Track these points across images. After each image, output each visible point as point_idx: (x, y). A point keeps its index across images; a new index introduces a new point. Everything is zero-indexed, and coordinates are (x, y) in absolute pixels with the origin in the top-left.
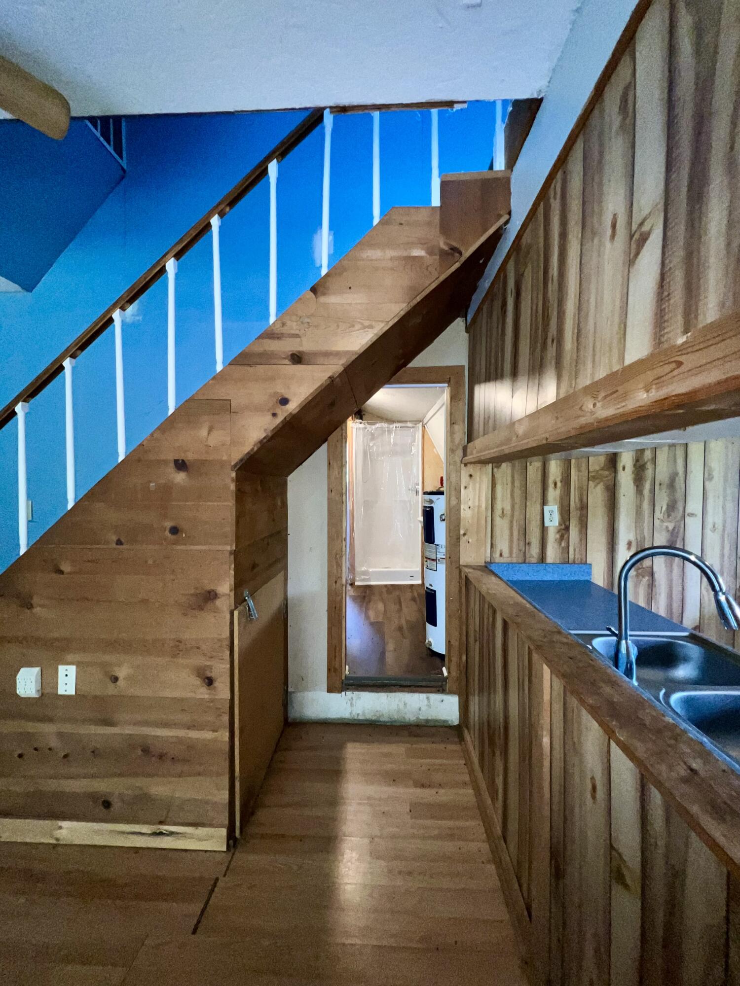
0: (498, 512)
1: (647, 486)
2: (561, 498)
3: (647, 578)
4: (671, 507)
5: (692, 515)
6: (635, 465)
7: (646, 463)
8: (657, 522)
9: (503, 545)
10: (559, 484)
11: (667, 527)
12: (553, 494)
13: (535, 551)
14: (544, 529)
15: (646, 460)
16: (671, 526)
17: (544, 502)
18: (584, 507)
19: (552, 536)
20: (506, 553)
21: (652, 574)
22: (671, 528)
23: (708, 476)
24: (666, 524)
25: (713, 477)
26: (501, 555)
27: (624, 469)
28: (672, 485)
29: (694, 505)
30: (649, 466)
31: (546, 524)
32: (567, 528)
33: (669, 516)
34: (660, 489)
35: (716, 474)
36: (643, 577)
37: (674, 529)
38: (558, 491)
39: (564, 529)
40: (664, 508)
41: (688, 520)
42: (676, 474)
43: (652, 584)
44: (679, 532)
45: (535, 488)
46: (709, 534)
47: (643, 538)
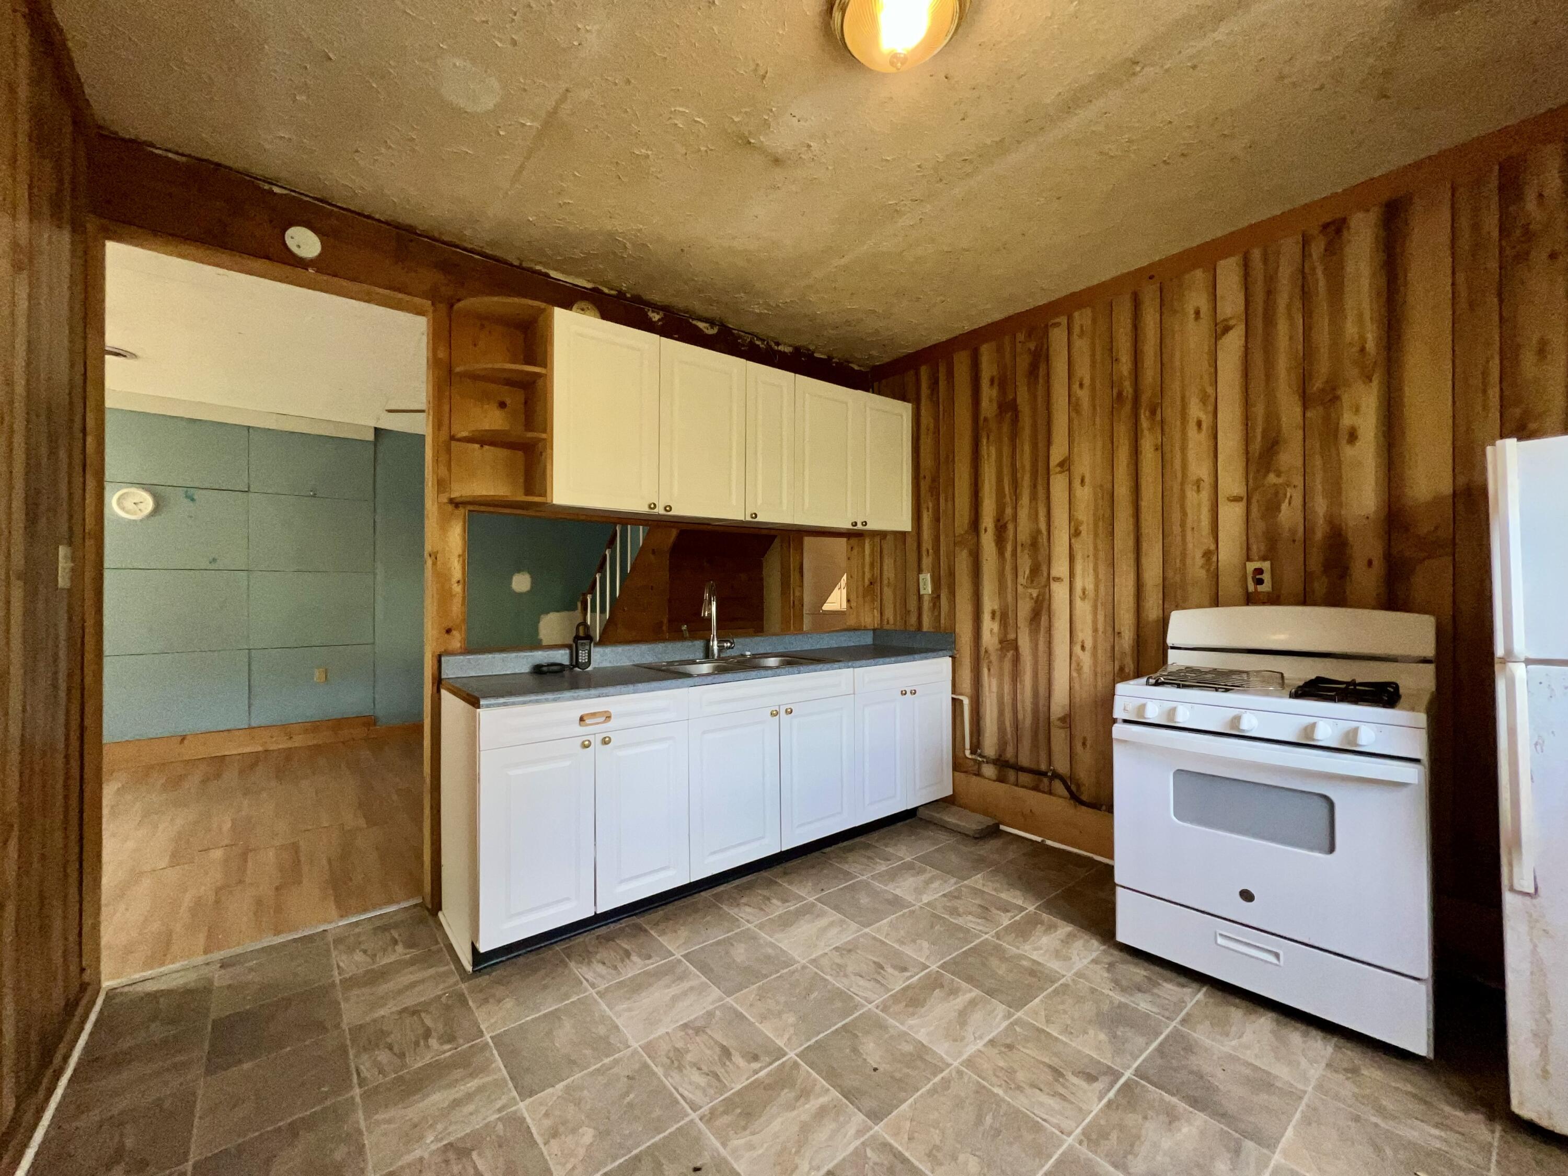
0: (885, 581)
1: (1009, 548)
2: (933, 567)
3: (1011, 652)
4: (1035, 571)
6: (996, 526)
7: (1006, 523)
8: (1020, 588)
9: (889, 614)
10: (931, 551)
11: (1031, 595)
12: (927, 562)
13: (913, 620)
14: (920, 597)
15: (1006, 519)
16: (1035, 593)
17: (920, 571)
18: (952, 574)
19: (926, 605)
21: (1016, 649)
22: (1035, 595)
23: (1075, 533)
24: (1030, 590)
25: (1080, 533)
26: (888, 623)
27: (986, 530)
28: (1034, 544)
29: (1060, 568)
30: (1010, 527)
31: (922, 592)
32: (939, 597)
33: (1032, 581)
34: (1022, 551)
35: (1083, 528)
36: (1008, 651)
37: (1038, 596)
38: (931, 557)
39: (936, 598)
40: (1027, 572)
41: (1054, 586)
42: (1039, 532)
43: (1016, 660)
44: (1044, 600)
45: (912, 557)
46: (1078, 603)
47: (1007, 606)
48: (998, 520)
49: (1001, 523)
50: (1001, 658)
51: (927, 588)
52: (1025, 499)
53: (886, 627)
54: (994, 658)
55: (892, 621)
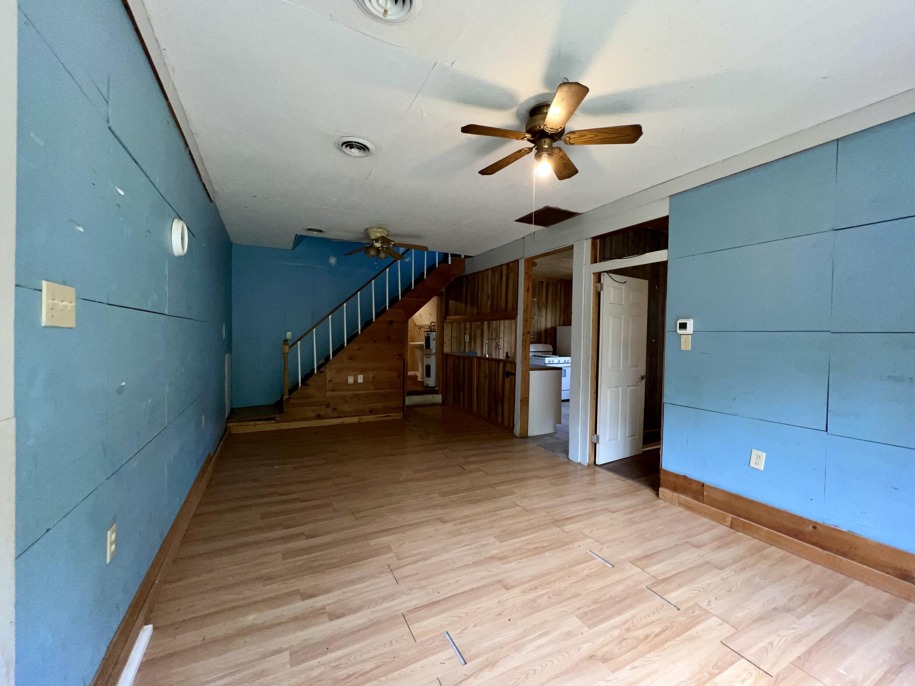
0: (453, 337)
2: (470, 333)
5: (501, 338)
6: (488, 329)
9: (454, 347)
12: (468, 332)
13: (462, 348)
14: (465, 342)
15: (490, 328)
17: (465, 334)
18: (475, 336)
19: (467, 344)
20: (455, 350)
27: (485, 325)
30: (491, 324)
32: (471, 342)
34: (493, 332)
39: (470, 342)
40: (495, 336)
45: (462, 330)
51: (467, 340)
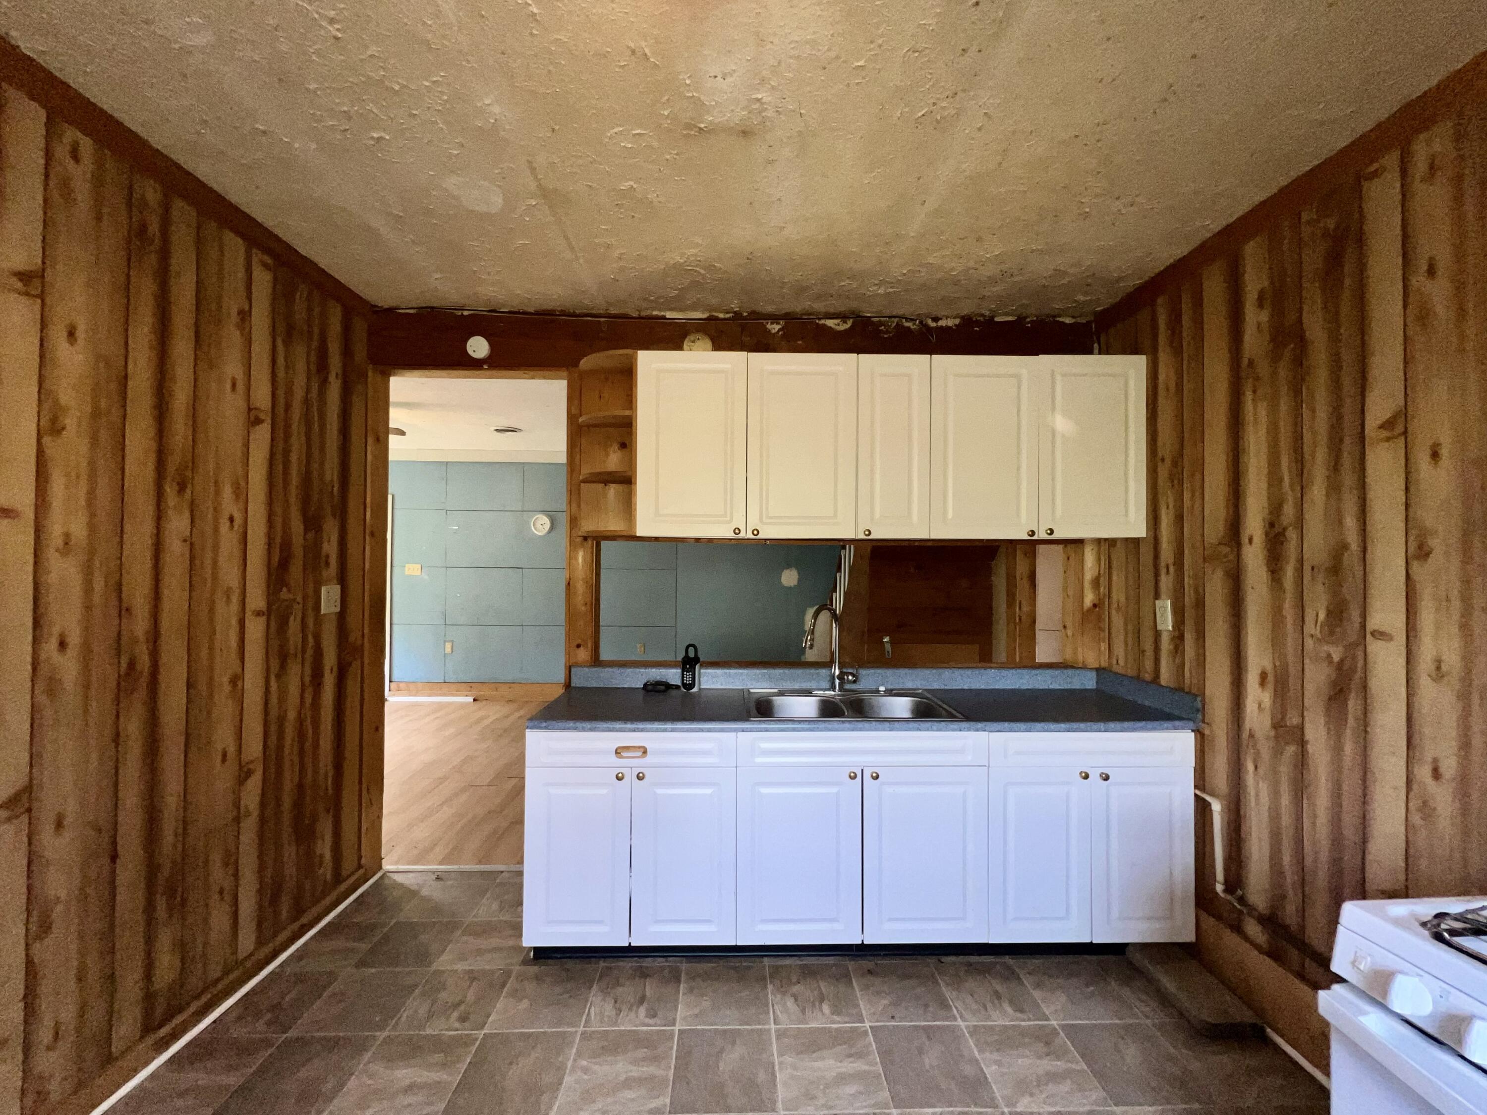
1: (1290, 572)
2: (1175, 591)
3: (1293, 747)
4: (1337, 614)
5: (1379, 635)
6: (1267, 534)
7: (1285, 529)
8: (1309, 643)
9: (1119, 650)
10: (1172, 569)
12: (1166, 582)
13: (1149, 665)
14: (1157, 635)
16: (1337, 654)
17: (1157, 596)
18: (1200, 604)
19: (1166, 644)
21: (1302, 743)
22: (1336, 658)
24: (1327, 648)
25: (1429, 552)
26: (1117, 664)
27: (1251, 540)
28: (1335, 569)
29: (1387, 614)
30: (1292, 536)
31: (1160, 627)
33: (1332, 633)
34: (1314, 579)
35: (1436, 544)
36: (1287, 743)
37: (1342, 661)
38: (1171, 577)
39: (1178, 638)
40: (1322, 616)
41: (1375, 647)
42: (1345, 547)
43: (1302, 761)
44: (1353, 670)
45: (1147, 575)
46: (1426, 686)
47: (1285, 666)
48: (1272, 525)
49: (1277, 529)
50: (1277, 753)
51: (1166, 622)
52: (1317, 492)
53: (1115, 668)
54: (1265, 749)
55: (1121, 662)
